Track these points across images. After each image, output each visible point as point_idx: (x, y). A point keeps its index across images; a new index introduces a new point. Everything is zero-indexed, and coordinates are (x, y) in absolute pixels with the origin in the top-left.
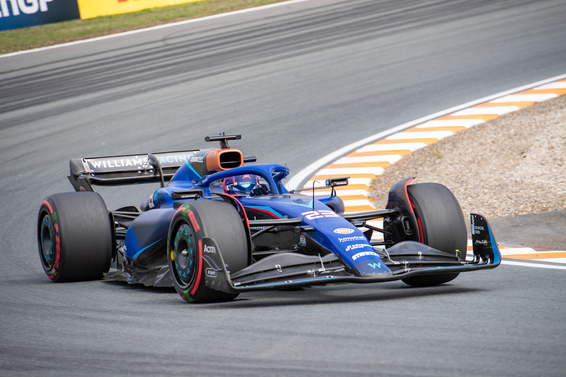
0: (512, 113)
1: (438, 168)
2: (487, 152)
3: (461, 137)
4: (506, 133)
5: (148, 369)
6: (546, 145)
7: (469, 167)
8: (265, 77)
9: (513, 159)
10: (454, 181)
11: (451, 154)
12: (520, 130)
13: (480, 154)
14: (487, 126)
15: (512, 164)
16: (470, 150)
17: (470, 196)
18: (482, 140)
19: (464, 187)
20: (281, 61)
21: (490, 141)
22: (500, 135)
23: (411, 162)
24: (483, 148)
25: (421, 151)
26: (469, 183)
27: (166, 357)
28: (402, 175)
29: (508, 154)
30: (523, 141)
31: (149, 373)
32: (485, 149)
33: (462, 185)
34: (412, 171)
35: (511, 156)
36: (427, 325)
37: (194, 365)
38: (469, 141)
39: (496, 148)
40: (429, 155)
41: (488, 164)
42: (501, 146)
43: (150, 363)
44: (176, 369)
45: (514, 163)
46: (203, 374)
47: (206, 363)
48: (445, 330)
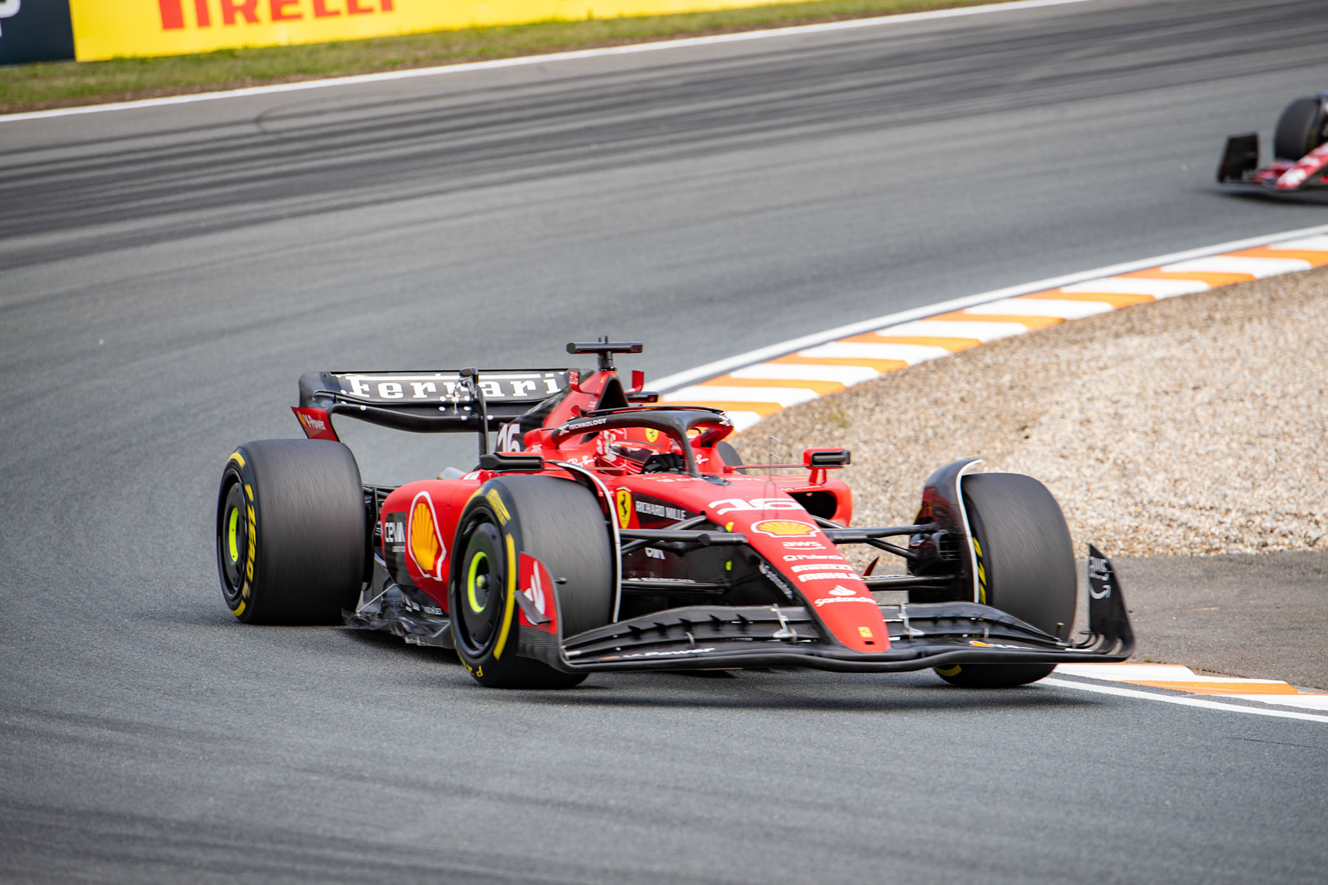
0: (1011, 340)
2: (946, 421)
3: (895, 383)
4: (992, 381)
5: (138, 850)
6: (1076, 414)
7: (904, 451)
8: (476, 219)
9: (1002, 441)
10: (870, 480)
11: (870, 419)
12: (1022, 377)
13: (932, 423)
14: (954, 364)
15: (999, 451)
16: (911, 414)
17: (898, 514)
18: (939, 394)
19: (888, 495)
20: (515, 187)
21: (956, 397)
22: (979, 385)
23: (780, 430)
24: (939, 411)
25: (804, 408)
26: (901, 486)
27: (181, 827)
28: (758, 457)
29: (993, 428)
30: (1026, 401)
31: (137, 861)
32: (943, 415)
33: (884, 488)
34: (781, 449)
35: (999, 433)
36: (766, 793)
37: (239, 849)
38: (909, 394)
39: (968, 413)
40: (820, 419)
41: (947, 447)
42: (979, 410)
43: (142, 838)
44: (199, 856)
45: (1001, 449)
46: (257, 870)
47: (267, 846)
48: (804, 806)
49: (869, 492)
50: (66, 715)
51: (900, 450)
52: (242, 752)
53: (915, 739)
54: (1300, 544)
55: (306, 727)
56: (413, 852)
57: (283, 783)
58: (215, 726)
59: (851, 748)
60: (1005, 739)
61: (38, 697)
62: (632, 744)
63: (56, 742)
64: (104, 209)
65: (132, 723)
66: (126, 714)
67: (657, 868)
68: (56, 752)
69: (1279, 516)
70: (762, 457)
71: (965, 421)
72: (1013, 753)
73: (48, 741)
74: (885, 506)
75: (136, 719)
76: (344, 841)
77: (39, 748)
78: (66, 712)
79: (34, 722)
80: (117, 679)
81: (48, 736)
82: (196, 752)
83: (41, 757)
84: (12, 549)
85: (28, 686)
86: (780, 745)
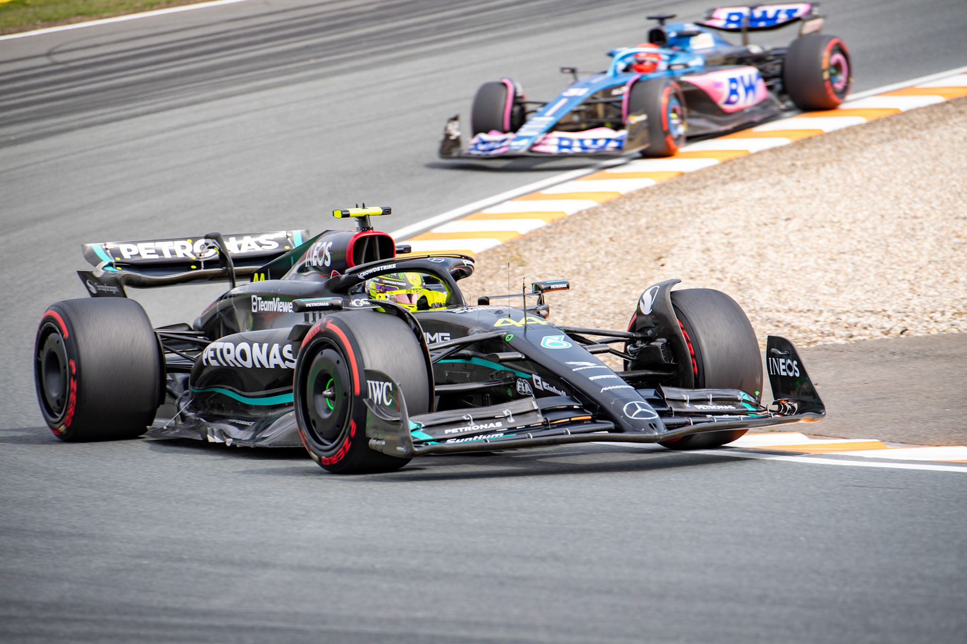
0: (643, 191)
2: (600, 256)
3: (558, 230)
4: (632, 224)
6: (698, 245)
8: (226, 122)
9: (644, 269)
11: (542, 258)
12: (655, 219)
13: (589, 259)
14: (602, 212)
15: (642, 277)
16: (573, 253)
18: (593, 236)
20: (254, 96)
21: (605, 237)
22: (622, 227)
24: (595, 249)
25: (491, 252)
26: (571, 308)
27: (46, 607)
29: (636, 259)
30: (660, 237)
32: (598, 252)
33: (558, 310)
35: (641, 264)
36: (496, 551)
37: (94, 621)
38: (571, 238)
39: (616, 249)
40: (504, 260)
41: (603, 276)
42: (624, 247)
43: (16, 618)
44: (63, 629)
45: (645, 276)
46: (111, 637)
47: (115, 617)
48: (526, 559)
54: (878, 334)
56: (229, 614)
67: (420, 614)
69: (860, 313)
76: (175, 609)
82: (50, 547)
86: (501, 514)
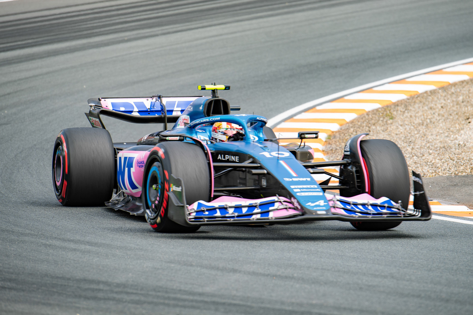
0: (462, 82)
1: (389, 128)
2: (435, 116)
3: (414, 101)
4: (455, 100)
5: (100, 295)
7: (418, 129)
8: (238, 35)
9: (459, 124)
10: (403, 141)
11: (403, 116)
12: (467, 97)
13: (429, 117)
14: (438, 92)
15: (458, 128)
16: (420, 113)
18: (432, 105)
19: (411, 147)
20: (254, 21)
21: (439, 106)
22: (449, 101)
23: (365, 121)
24: (432, 112)
25: (375, 111)
26: (416, 143)
27: (118, 285)
28: (356, 132)
29: (455, 119)
30: (469, 108)
31: (100, 299)
32: (434, 113)
33: (409, 144)
34: (366, 129)
35: (458, 121)
36: (360, 271)
37: (142, 295)
38: (420, 105)
39: (444, 113)
40: (382, 116)
41: (436, 127)
42: (449, 111)
43: (102, 290)
44: (126, 297)
45: (459, 127)
46: (150, 303)
47: (153, 293)
48: (376, 276)
49: (403, 146)
50: (71, 240)
51: (416, 128)
52: (143, 255)
53: (422, 248)
55: (169, 244)
56: (213, 295)
57: (160, 267)
58: (132, 244)
59: (395, 252)
60: (461, 248)
61: (60, 232)
62: (304, 251)
63: (67, 251)
64: (85, 32)
65: (98, 243)
66: (95, 239)
67: (314, 302)
68: (67, 255)
70: (358, 132)
71: (443, 116)
72: (464, 254)
73: (64, 250)
74: (410, 152)
75: (100, 241)
76: (185, 291)
77: (60, 253)
78: (71, 239)
79: (58, 243)
80: (92, 225)
81: (64, 248)
82: (124, 254)
83: (61, 257)
84: (49, 172)
85: (56, 228)
86: (365, 251)
